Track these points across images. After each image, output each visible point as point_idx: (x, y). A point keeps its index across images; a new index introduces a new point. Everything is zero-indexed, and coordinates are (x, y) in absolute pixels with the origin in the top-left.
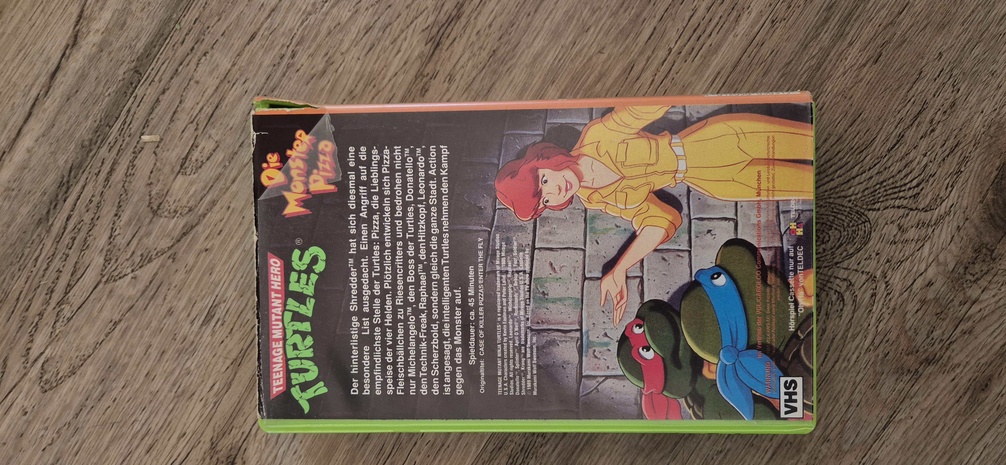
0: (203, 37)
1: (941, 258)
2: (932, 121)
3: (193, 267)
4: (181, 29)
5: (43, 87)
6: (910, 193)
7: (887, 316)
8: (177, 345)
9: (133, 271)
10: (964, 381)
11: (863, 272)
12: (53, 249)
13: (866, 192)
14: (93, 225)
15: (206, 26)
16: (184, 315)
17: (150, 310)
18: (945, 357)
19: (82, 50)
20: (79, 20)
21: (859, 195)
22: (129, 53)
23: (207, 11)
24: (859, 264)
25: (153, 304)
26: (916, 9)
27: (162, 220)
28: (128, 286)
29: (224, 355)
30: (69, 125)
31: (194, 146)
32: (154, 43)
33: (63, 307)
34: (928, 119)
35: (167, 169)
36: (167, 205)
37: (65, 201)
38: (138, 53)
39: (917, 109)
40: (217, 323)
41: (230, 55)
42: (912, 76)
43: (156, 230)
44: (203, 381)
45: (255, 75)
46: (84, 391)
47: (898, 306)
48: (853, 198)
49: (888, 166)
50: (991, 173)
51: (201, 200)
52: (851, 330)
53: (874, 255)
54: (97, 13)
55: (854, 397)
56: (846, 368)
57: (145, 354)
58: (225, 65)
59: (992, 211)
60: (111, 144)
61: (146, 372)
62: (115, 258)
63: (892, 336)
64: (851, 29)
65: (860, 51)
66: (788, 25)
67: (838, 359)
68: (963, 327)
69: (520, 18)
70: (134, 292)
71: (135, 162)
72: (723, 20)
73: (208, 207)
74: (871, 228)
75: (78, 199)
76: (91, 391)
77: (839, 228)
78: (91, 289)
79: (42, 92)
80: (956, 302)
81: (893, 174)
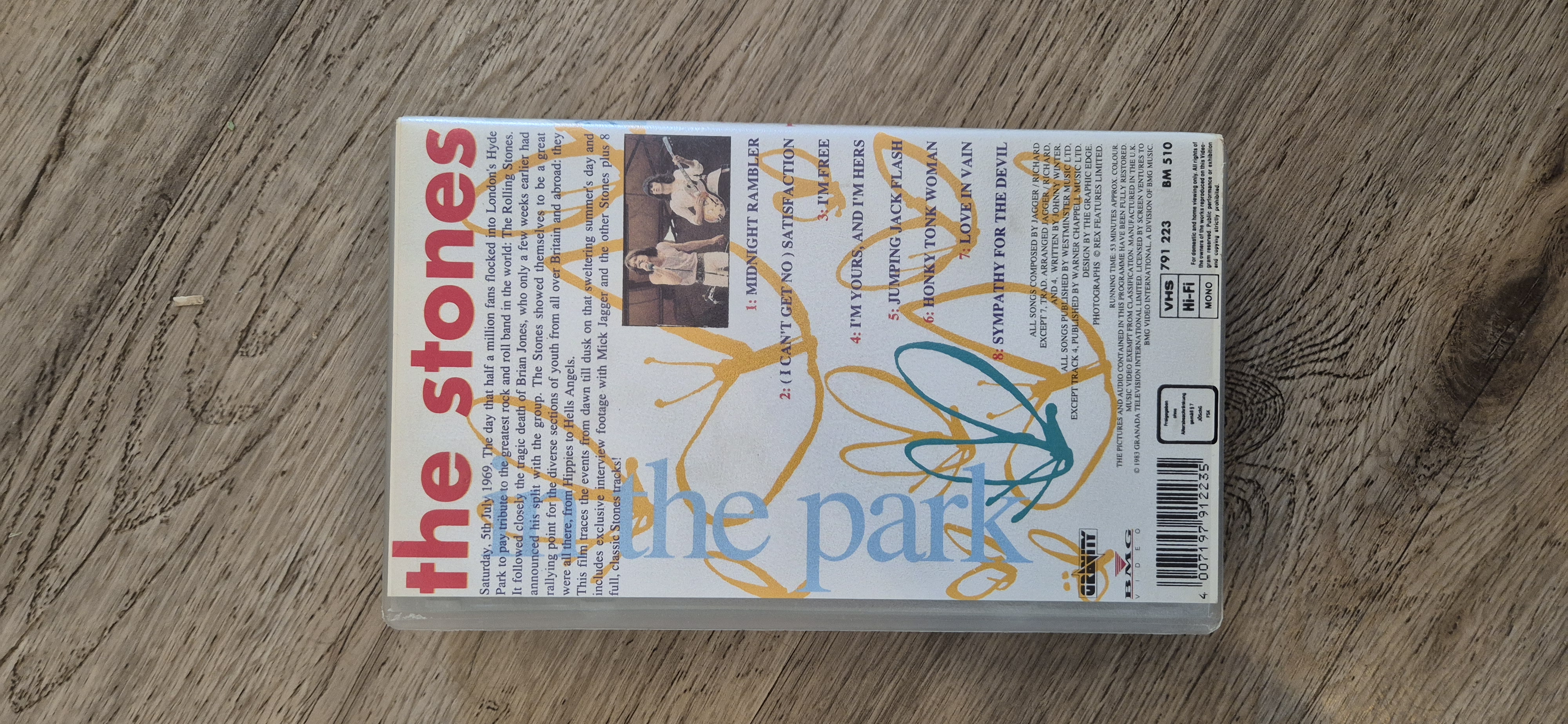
0: (271, 141)
1: (1382, 444)
2: (1360, 249)
3: (262, 500)
4: (235, 129)
5: (9, 222)
6: (1335, 353)
7: (1311, 532)
8: (239, 625)
9: (162, 511)
10: (1424, 621)
11: (1275, 470)
12: (29, 481)
13: (1275, 353)
14: (94, 439)
15: (276, 123)
16: (249, 576)
17: (193, 571)
18: (1395, 588)
19: (73, 163)
20: (68, 117)
21: (1265, 358)
22: (150, 167)
23: (277, 101)
24: (1269, 457)
25: (198, 562)
26: (1330, 91)
27: (210, 428)
28: (155, 534)
29: (316, 637)
30: (52, 282)
31: (261, 311)
32: (192, 152)
33: (47, 573)
34: (1355, 246)
35: (217, 348)
36: (217, 405)
37: (48, 403)
38: (165, 166)
39: (1339, 231)
40: (302, 587)
41: (315, 168)
42: (1330, 185)
43: (200, 444)
44: (281, 681)
45: (356, 199)
46: (86, 706)
47: (1326, 517)
48: (1256, 362)
49: (1302, 315)
50: (1445, 321)
51: (273, 394)
52: (1263, 554)
53: (1289, 444)
54: (97, 105)
55: (1271, 651)
56: (1258, 610)
57: (185, 642)
58: (309, 183)
59: (1450, 375)
60: (124, 311)
61: (187, 671)
62: (133, 491)
63: (1320, 561)
64: (1242, 120)
65: (1256, 151)
66: (1154, 114)
67: (1247, 598)
68: (1418, 543)
69: (765, 108)
70: (165, 545)
71: (163, 339)
72: (1062, 107)
73: (285, 406)
74: (1284, 404)
75: (69, 400)
76: (96, 706)
77: (1238, 406)
78: (93, 543)
79: (7, 232)
80: (1407, 508)
81: (1311, 325)
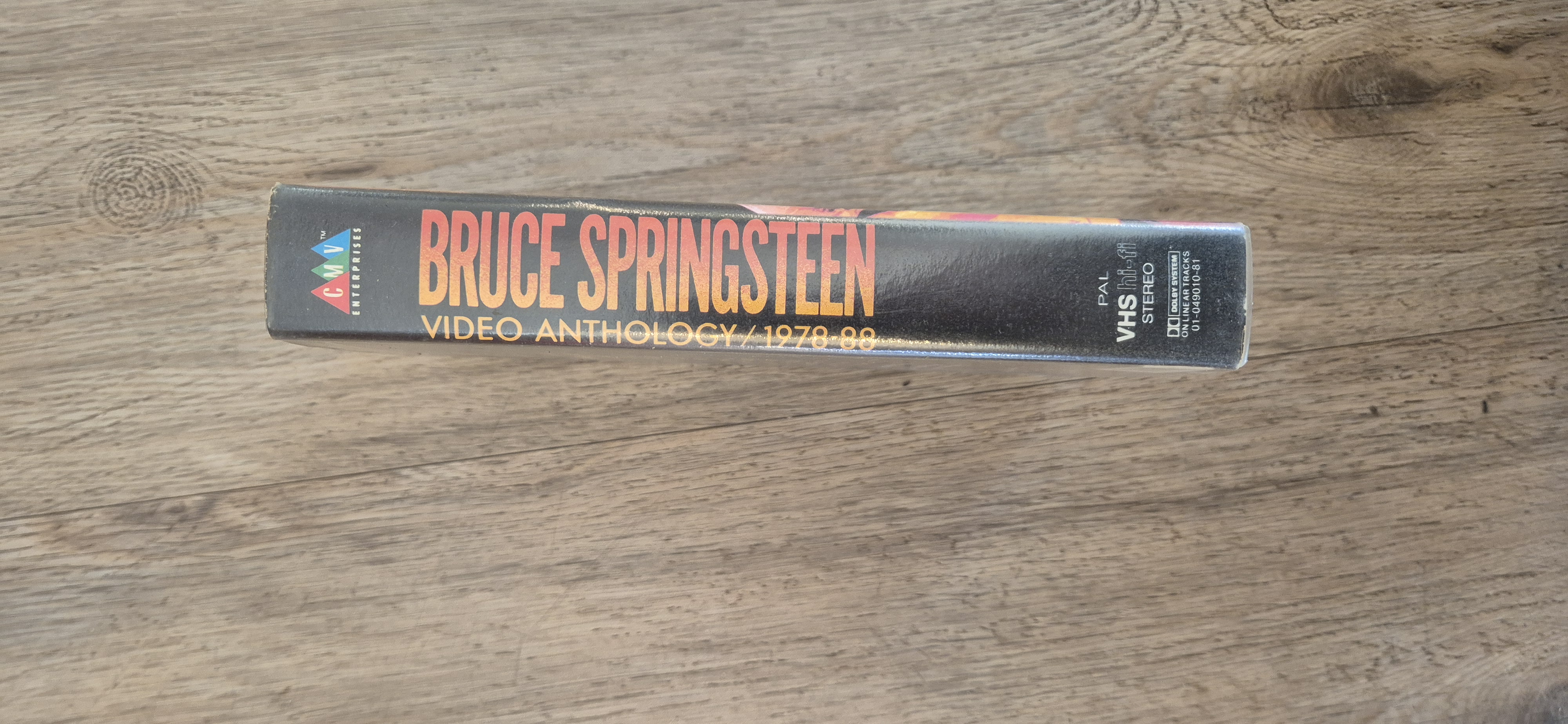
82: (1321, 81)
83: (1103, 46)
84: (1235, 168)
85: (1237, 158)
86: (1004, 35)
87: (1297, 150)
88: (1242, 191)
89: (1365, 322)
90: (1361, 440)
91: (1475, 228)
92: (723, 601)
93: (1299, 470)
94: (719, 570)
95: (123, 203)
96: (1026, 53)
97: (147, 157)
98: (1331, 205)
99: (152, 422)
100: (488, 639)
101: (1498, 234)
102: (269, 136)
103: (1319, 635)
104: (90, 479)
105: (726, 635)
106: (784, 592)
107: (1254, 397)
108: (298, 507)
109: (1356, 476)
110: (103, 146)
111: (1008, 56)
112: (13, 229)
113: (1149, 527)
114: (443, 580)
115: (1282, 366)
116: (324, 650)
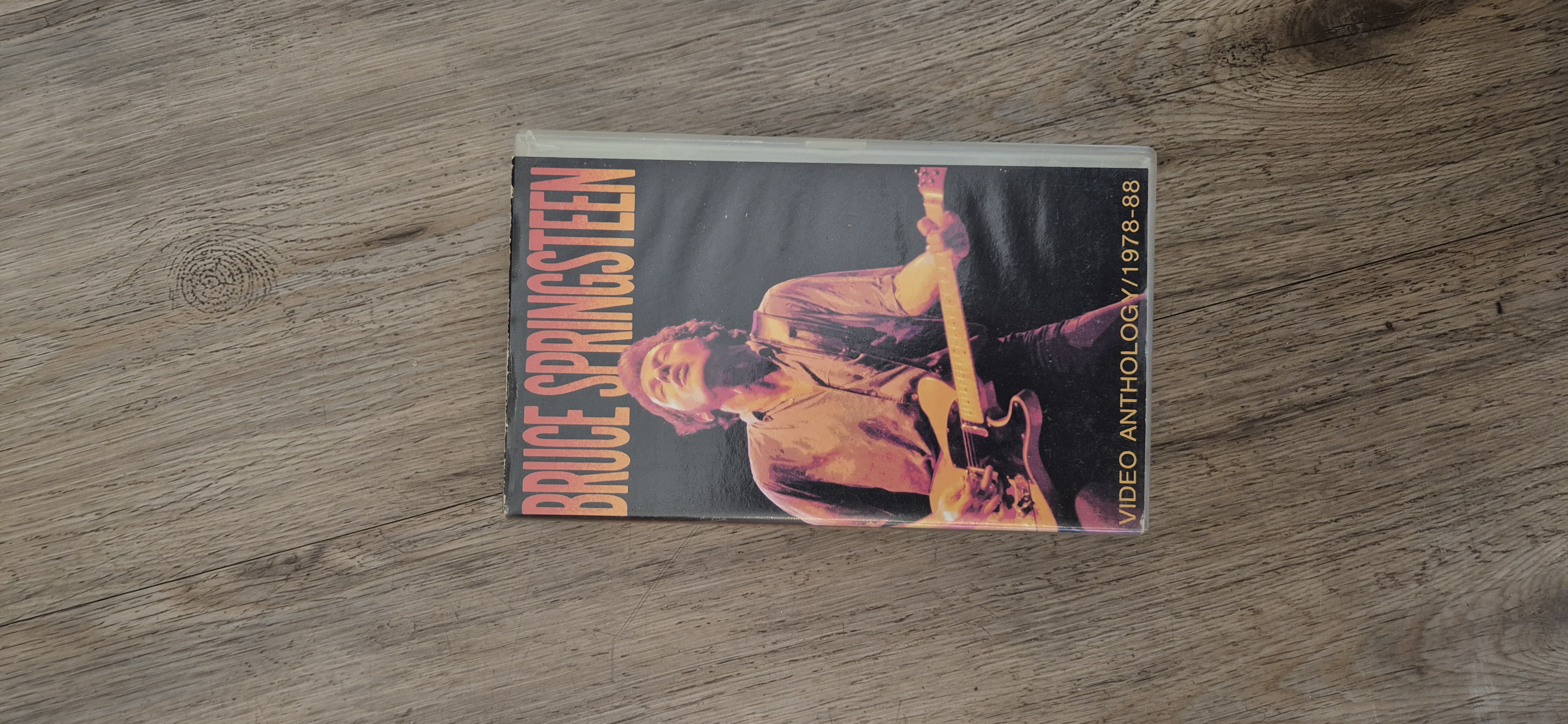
82: (1295, 19)
83: (1080, 18)
84: (1222, 115)
85: (1223, 104)
86: (986, 22)
87: (1280, 88)
88: (1231, 135)
89: (1368, 242)
90: (1380, 356)
91: (1466, 138)
92: (792, 582)
93: (1323, 392)
94: (785, 554)
95: (208, 292)
96: (1007, 36)
97: (224, 248)
98: (1321, 136)
99: (260, 485)
100: (583, 643)
101: (1490, 140)
102: (328, 213)
103: (1364, 546)
104: (212, 543)
105: (799, 614)
106: (847, 568)
107: (1270, 329)
108: (398, 544)
109: (1380, 390)
110: (184, 244)
111: (990, 42)
112: (114, 328)
113: (1184, 465)
114: (536, 594)
115: (1293, 295)
116: (437, 671)
